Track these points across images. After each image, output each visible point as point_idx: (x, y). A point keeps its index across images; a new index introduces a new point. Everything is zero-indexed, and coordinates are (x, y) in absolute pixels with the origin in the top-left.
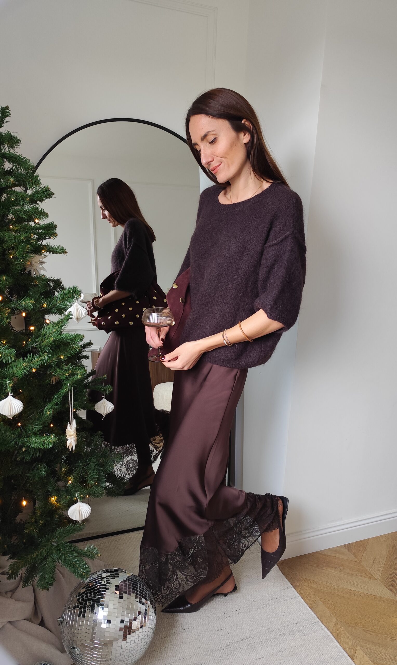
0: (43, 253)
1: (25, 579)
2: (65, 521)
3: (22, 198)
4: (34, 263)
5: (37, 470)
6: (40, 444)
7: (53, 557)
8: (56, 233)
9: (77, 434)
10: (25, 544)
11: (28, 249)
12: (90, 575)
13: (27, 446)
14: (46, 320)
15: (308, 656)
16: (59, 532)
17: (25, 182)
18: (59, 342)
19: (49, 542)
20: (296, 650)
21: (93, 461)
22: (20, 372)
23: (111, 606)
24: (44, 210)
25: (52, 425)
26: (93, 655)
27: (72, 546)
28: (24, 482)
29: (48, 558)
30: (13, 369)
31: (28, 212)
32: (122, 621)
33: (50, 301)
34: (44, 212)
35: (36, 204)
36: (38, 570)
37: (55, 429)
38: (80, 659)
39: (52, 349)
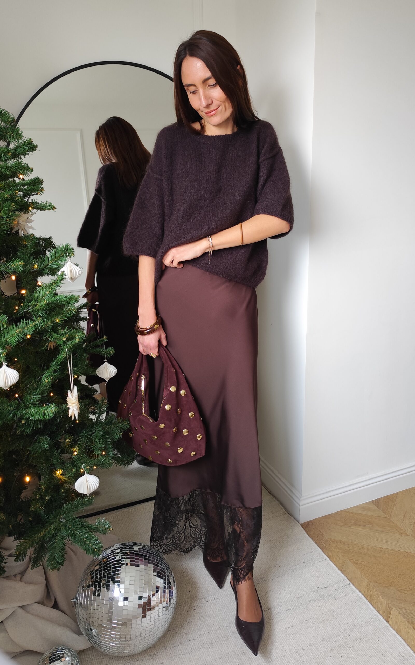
0: (30, 211)
1: (33, 560)
2: (73, 495)
3: (4, 153)
4: (21, 222)
5: (39, 442)
6: (39, 414)
7: (62, 535)
8: (42, 188)
9: (79, 402)
10: (31, 522)
11: (13, 208)
12: (103, 551)
13: (26, 419)
14: (38, 282)
15: (340, 621)
16: (67, 507)
17: (6, 135)
18: (53, 305)
19: (57, 519)
20: (327, 616)
21: (99, 430)
22: (13, 340)
23: (126, 582)
24: (27, 164)
25: (52, 394)
26: (112, 636)
27: (82, 521)
28: (26, 457)
29: (57, 536)
30: (6, 337)
31: (11, 167)
32: (140, 598)
33: (41, 262)
34: (28, 166)
35: (19, 158)
36: (47, 550)
37: (56, 398)
38: (98, 641)
39: (46, 313)
